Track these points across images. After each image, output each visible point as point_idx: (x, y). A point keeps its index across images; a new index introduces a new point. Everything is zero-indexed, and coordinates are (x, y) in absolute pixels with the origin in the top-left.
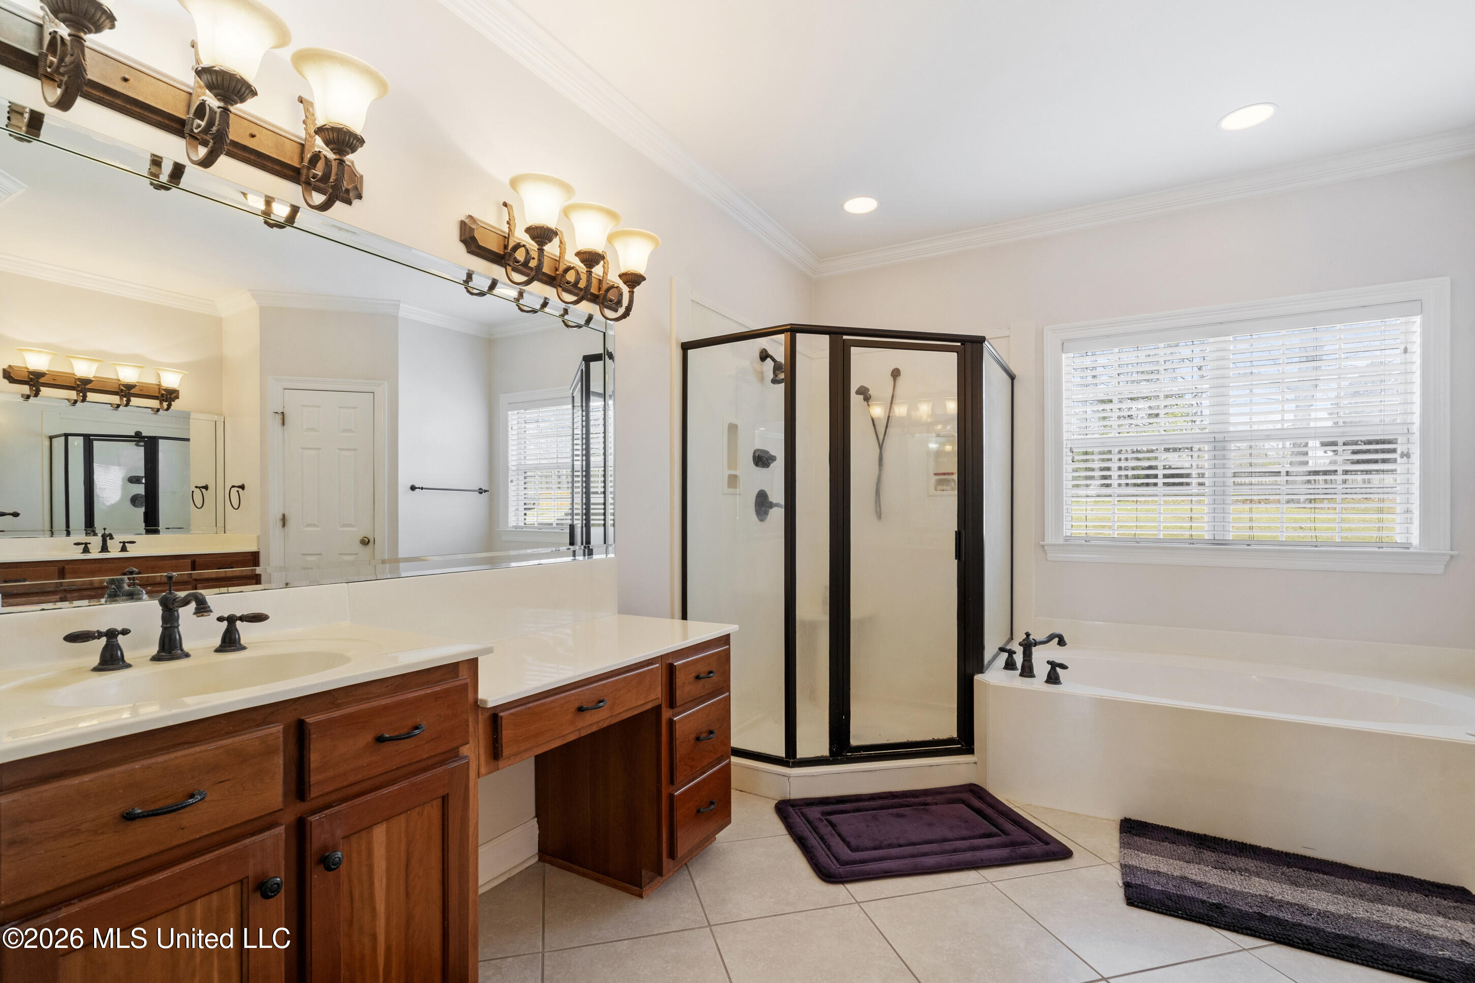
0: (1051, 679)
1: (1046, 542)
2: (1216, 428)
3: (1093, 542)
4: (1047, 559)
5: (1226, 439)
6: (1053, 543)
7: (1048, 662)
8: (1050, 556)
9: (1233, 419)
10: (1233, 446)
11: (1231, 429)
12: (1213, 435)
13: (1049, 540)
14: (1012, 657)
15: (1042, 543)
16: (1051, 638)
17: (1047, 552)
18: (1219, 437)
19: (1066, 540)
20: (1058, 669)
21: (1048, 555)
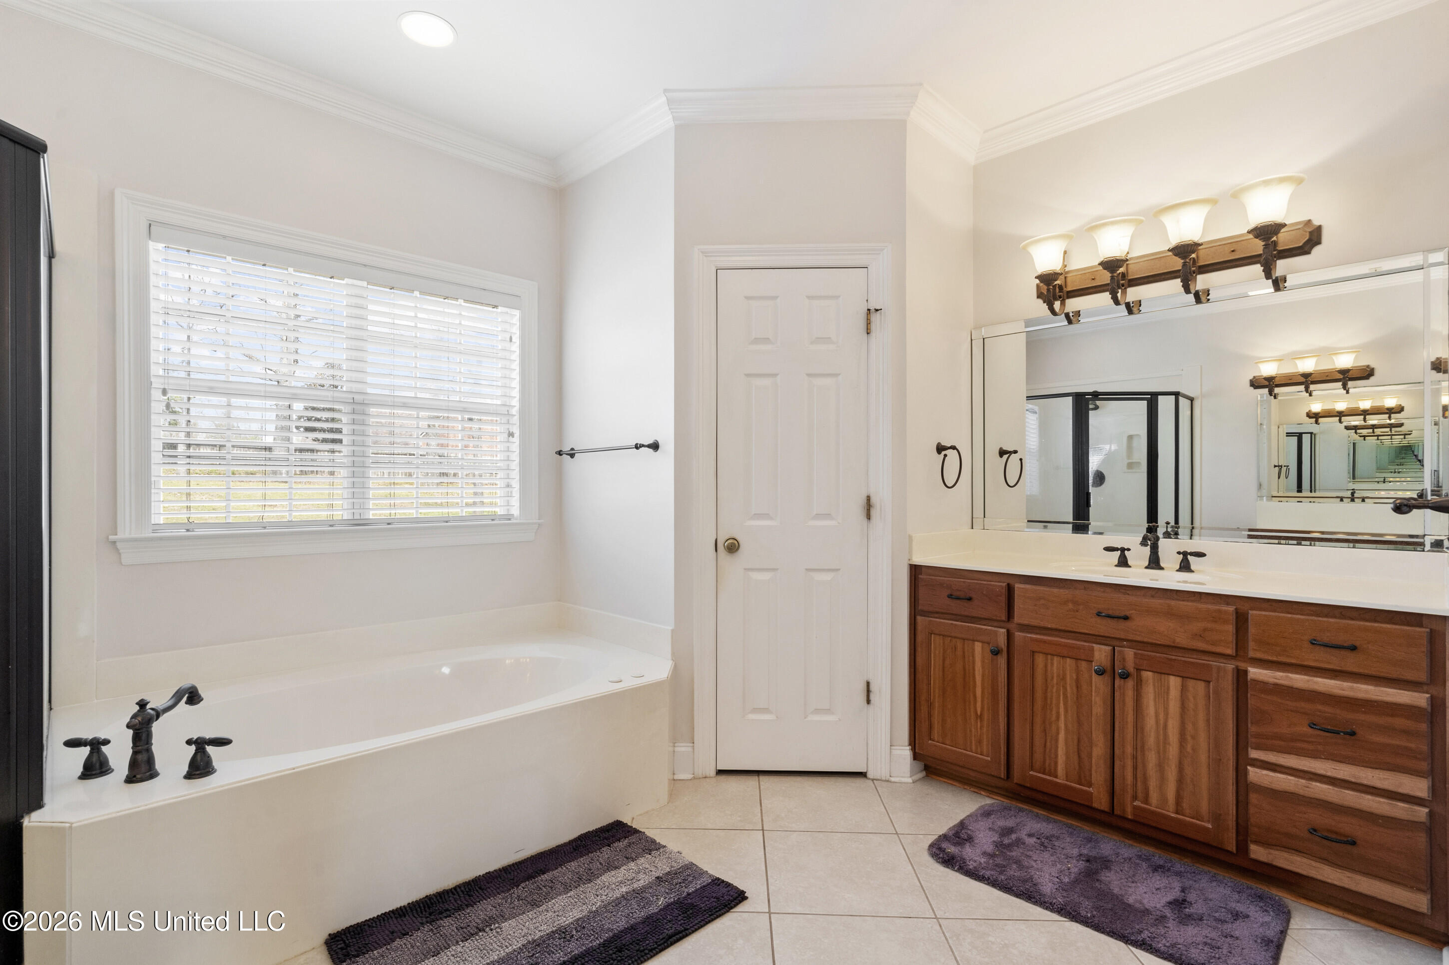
0: (198, 768)
1: (121, 535)
2: (355, 387)
3: (199, 532)
4: (121, 563)
5: (365, 402)
6: (134, 536)
7: (189, 742)
8: (126, 559)
9: (369, 379)
10: (373, 410)
11: (369, 391)
12: (351, 396)
13: (126, 531)
14: (99, 751)
15: (112, 538)
16: (177, 697)
17: (121, 551)
18: (358, 398)
19: (154, 531)
20: (210, 749)
21: (123, 556)
